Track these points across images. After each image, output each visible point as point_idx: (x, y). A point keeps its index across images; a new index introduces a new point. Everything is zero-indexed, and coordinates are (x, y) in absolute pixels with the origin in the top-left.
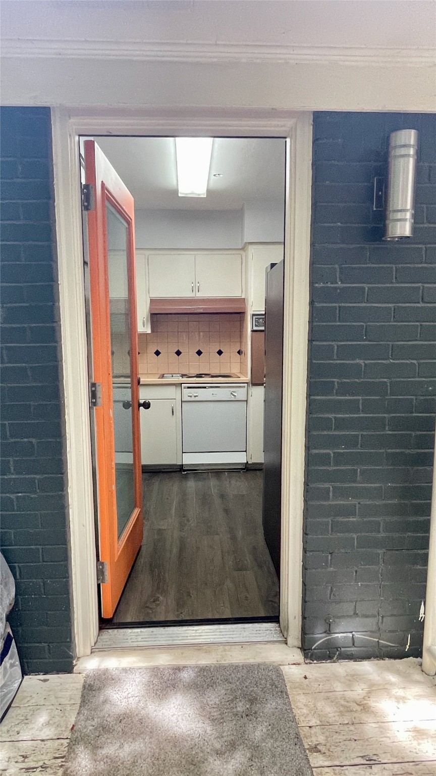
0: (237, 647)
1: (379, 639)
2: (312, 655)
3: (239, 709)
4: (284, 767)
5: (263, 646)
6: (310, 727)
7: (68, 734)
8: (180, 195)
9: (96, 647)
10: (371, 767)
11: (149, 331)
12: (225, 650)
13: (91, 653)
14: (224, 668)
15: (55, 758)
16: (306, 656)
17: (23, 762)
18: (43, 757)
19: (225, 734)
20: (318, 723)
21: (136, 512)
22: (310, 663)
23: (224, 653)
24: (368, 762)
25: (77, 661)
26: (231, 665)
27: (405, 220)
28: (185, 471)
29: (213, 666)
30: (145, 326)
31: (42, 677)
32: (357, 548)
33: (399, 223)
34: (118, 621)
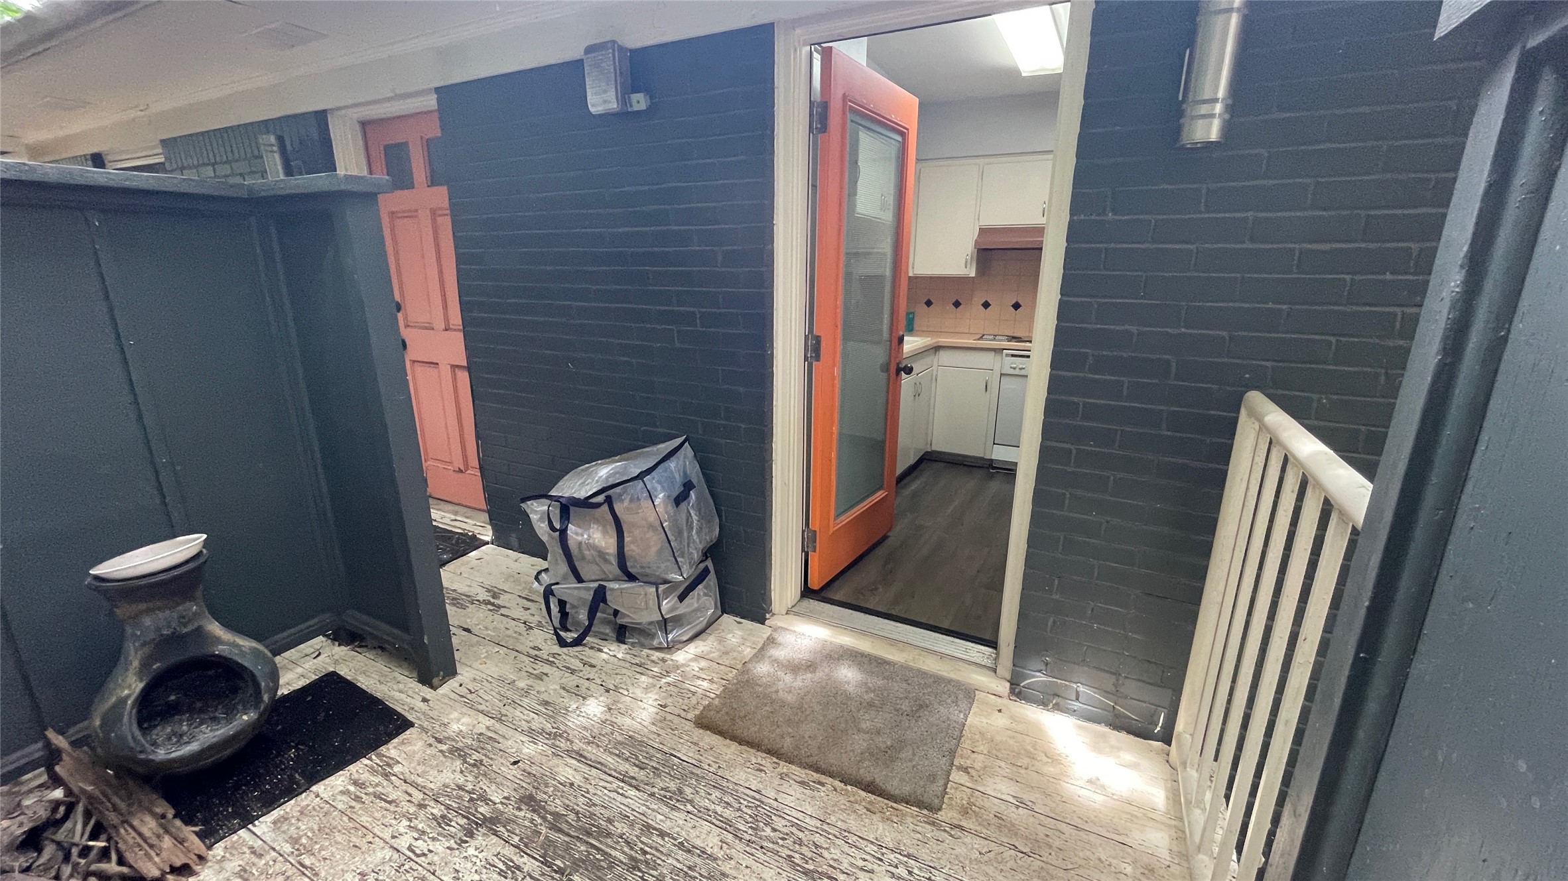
0: (935, 656)
1: (1116, 703)
2: (1020, 693)
3: (903, 707)
4: (919, 767)
5: (967, 666)
6: (973, 752)
7: (739, 667)
8: (1024, 75)
9: (793, 609)
10: (1018, 808)
11: (973, 274)
12: (920, 655)
13: (787, 614)
14: (910, 669)
15: (722, 679)
16: (1012, 691)
17: (698, 672)
18: (713, 675)
19: (876, 720)
20: (985, 752)
21: (880, 495)
22: (1016, 701)
23: (917, 657)
24: (1017, 803)
25: (772, 616)
26: (919, 670)
27: (1212, 116)
28: (994, 468)
29: (899, 664)
30: (968, 266)
31: (738, 619)
32: (1097, 579)
33: (1200, 122)
34: (825, 595)
